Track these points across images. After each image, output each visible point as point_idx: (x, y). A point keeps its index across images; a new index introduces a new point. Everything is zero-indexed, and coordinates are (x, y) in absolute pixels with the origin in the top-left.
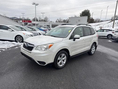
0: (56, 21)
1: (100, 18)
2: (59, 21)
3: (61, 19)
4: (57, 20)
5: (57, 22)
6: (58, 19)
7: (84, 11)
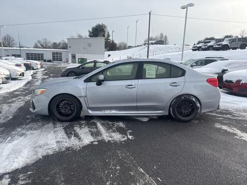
0: (35, 45)
1: (126, 42)
2: (42, 45)
3: (48, 40)
4: (38, 44)
5: (36, 47)
6: (39, 42)
7: (96, 26)
